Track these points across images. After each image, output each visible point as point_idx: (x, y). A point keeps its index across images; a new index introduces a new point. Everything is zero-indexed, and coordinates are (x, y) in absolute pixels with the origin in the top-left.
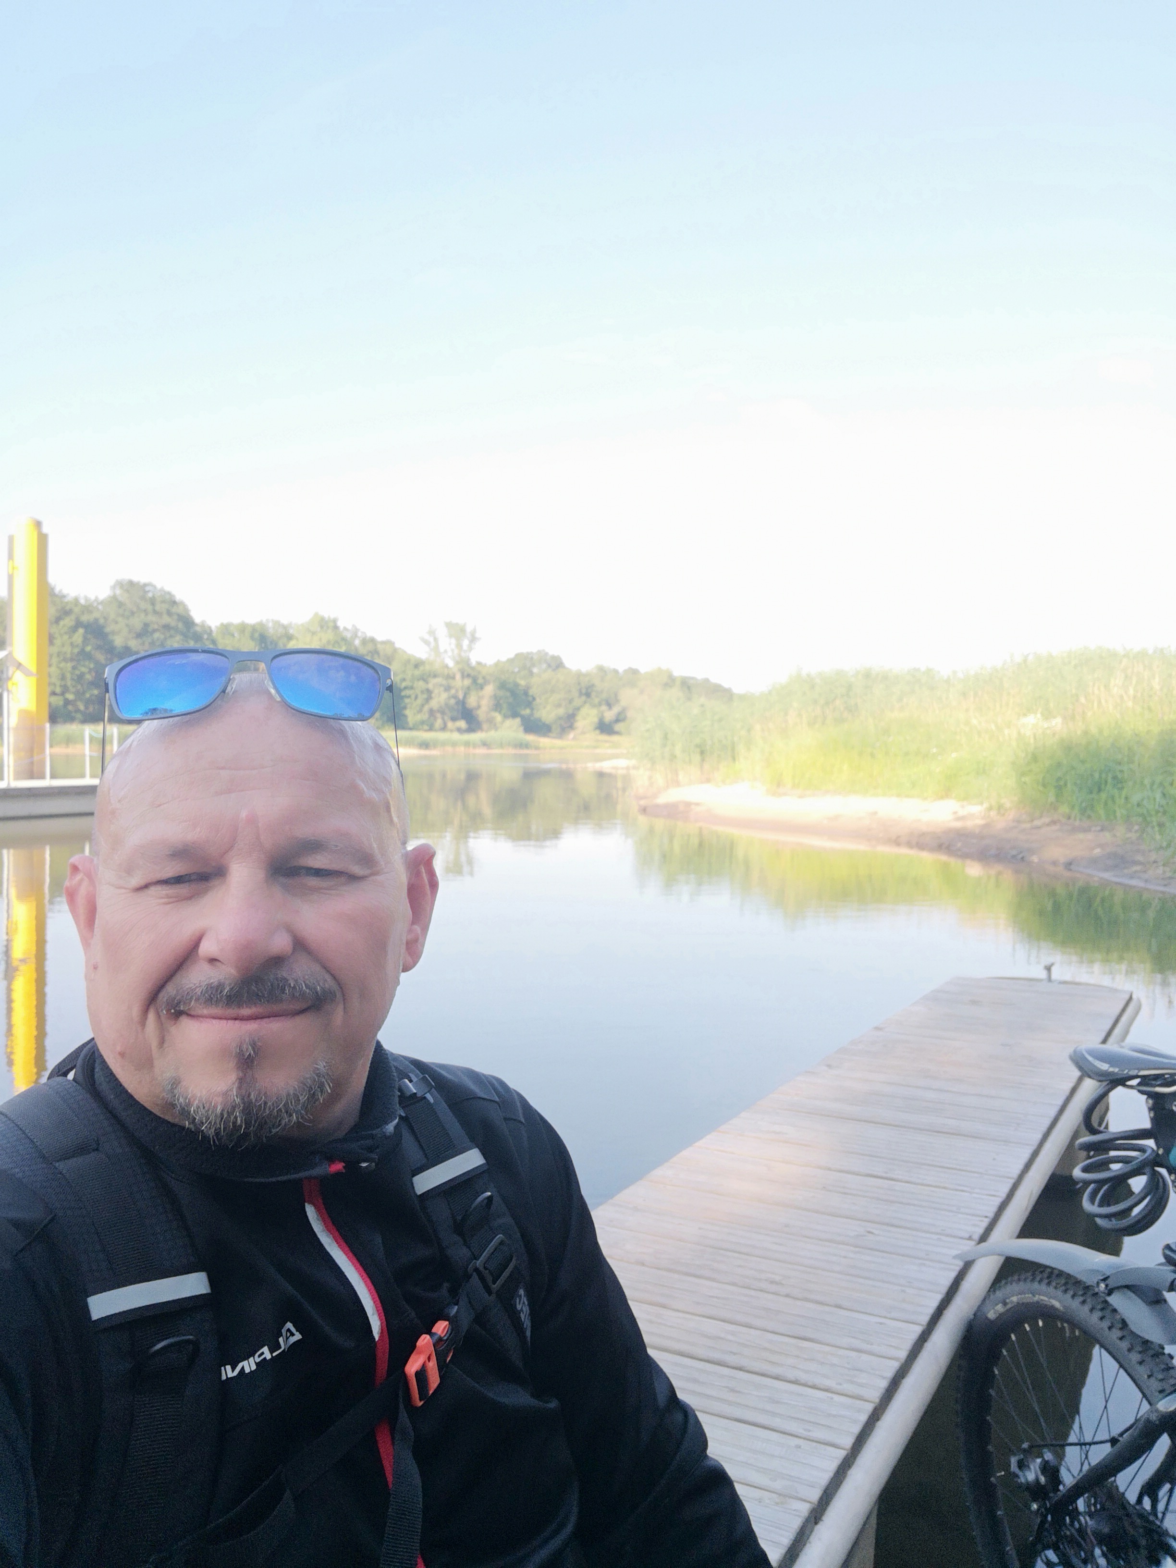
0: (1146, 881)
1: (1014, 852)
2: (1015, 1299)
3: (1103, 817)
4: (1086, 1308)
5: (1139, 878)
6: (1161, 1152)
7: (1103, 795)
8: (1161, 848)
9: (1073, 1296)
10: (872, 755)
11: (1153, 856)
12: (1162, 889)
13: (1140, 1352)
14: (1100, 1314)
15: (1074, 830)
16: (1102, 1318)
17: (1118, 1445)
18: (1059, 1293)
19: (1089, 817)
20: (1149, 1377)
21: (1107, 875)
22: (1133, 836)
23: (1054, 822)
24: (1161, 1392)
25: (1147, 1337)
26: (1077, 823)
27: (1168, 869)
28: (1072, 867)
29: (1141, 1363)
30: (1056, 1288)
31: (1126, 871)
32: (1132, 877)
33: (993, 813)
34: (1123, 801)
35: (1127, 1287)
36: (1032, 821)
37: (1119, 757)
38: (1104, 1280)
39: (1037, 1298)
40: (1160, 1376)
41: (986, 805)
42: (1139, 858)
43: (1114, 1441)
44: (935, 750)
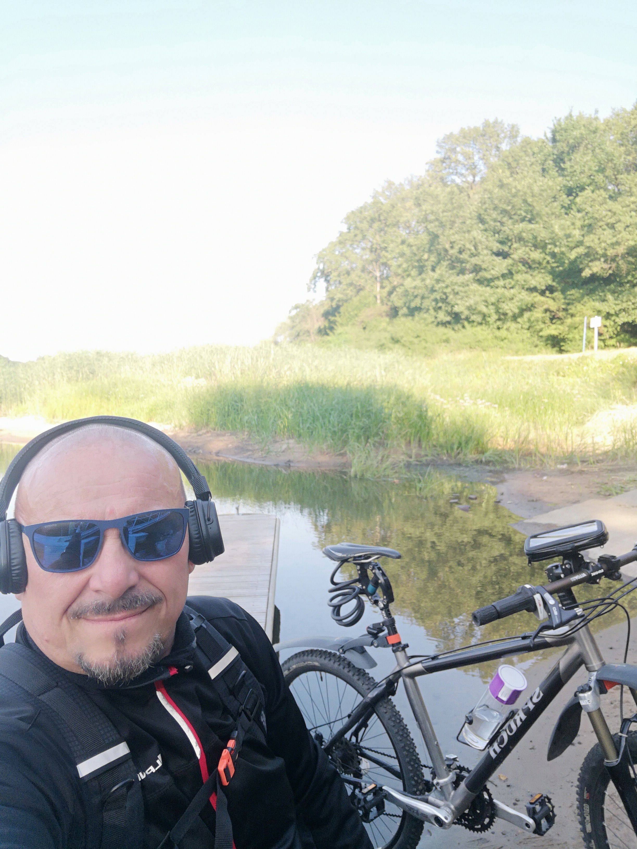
0: (255, 459)
1: (190, 449)
2: (294, 666)
3: (231, 429)
4: (332, 662)
5: (251, 458)
6: (364, 587)
7: (231, 418)
8: (260, 442)
9: (325, 659)
10: (108, 399)
11: (257, 447)
12: (261, 462)
13: (357, 675)
14: (338, 663)
15: (218, 435)
16: (339, 665)
17: (351, 718)
18: (318, 658)
19: (224, 429)
20: (363, 684)
21: (235, 458)
22: (246, 437)
23: (208, 432)
24: (369, 689)
25: (360, 667)
26: (219, 432)
27: (263, 452)
28: (219, 454)
29: (358, 680)
30: (316, 657)
31: (245, 455)
32: (248, 458)
33: (177, 429)
34: (239, 421)
35: (353, 649)
36: (197, 432)
37: (236, 398)
38: (341, 648)
39: (306, 663)
40: (367, 683)
41: (173, 425)
42: (250, 448)
43: (349, 716)
44: (142, 396)
